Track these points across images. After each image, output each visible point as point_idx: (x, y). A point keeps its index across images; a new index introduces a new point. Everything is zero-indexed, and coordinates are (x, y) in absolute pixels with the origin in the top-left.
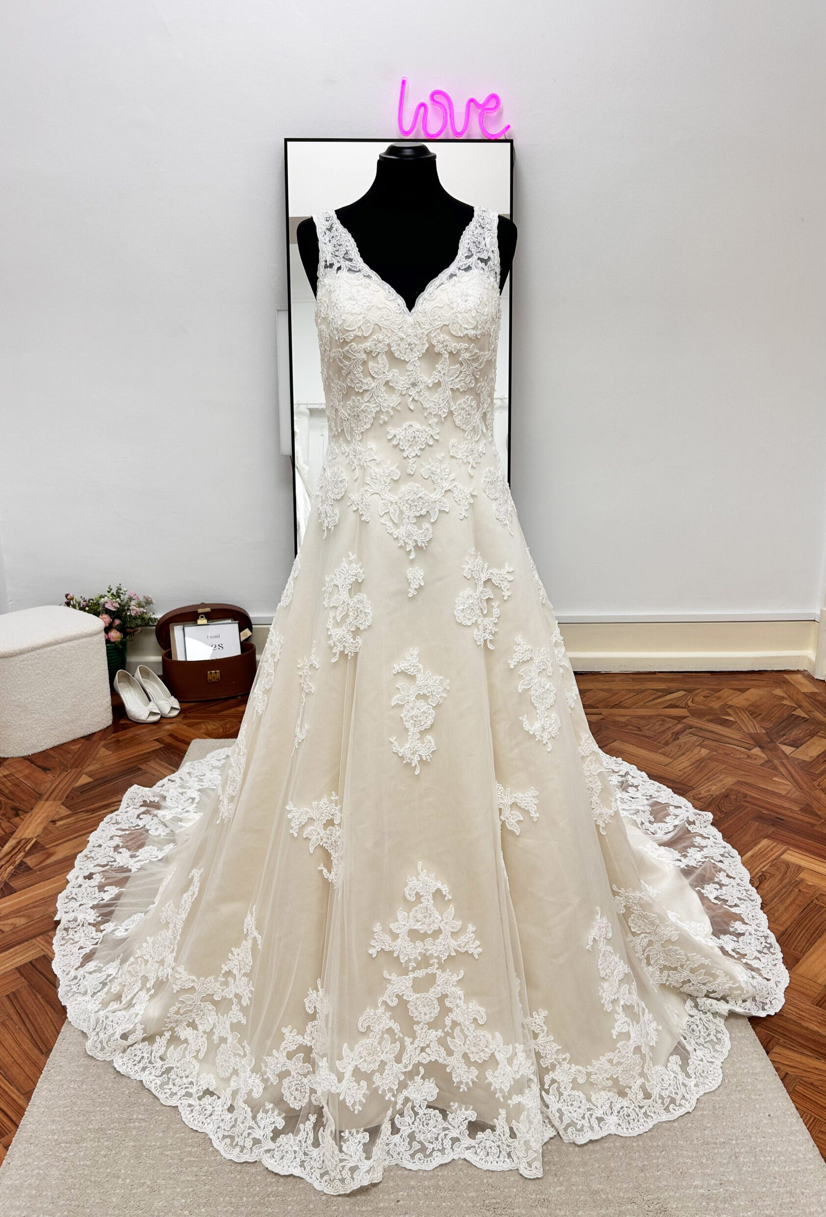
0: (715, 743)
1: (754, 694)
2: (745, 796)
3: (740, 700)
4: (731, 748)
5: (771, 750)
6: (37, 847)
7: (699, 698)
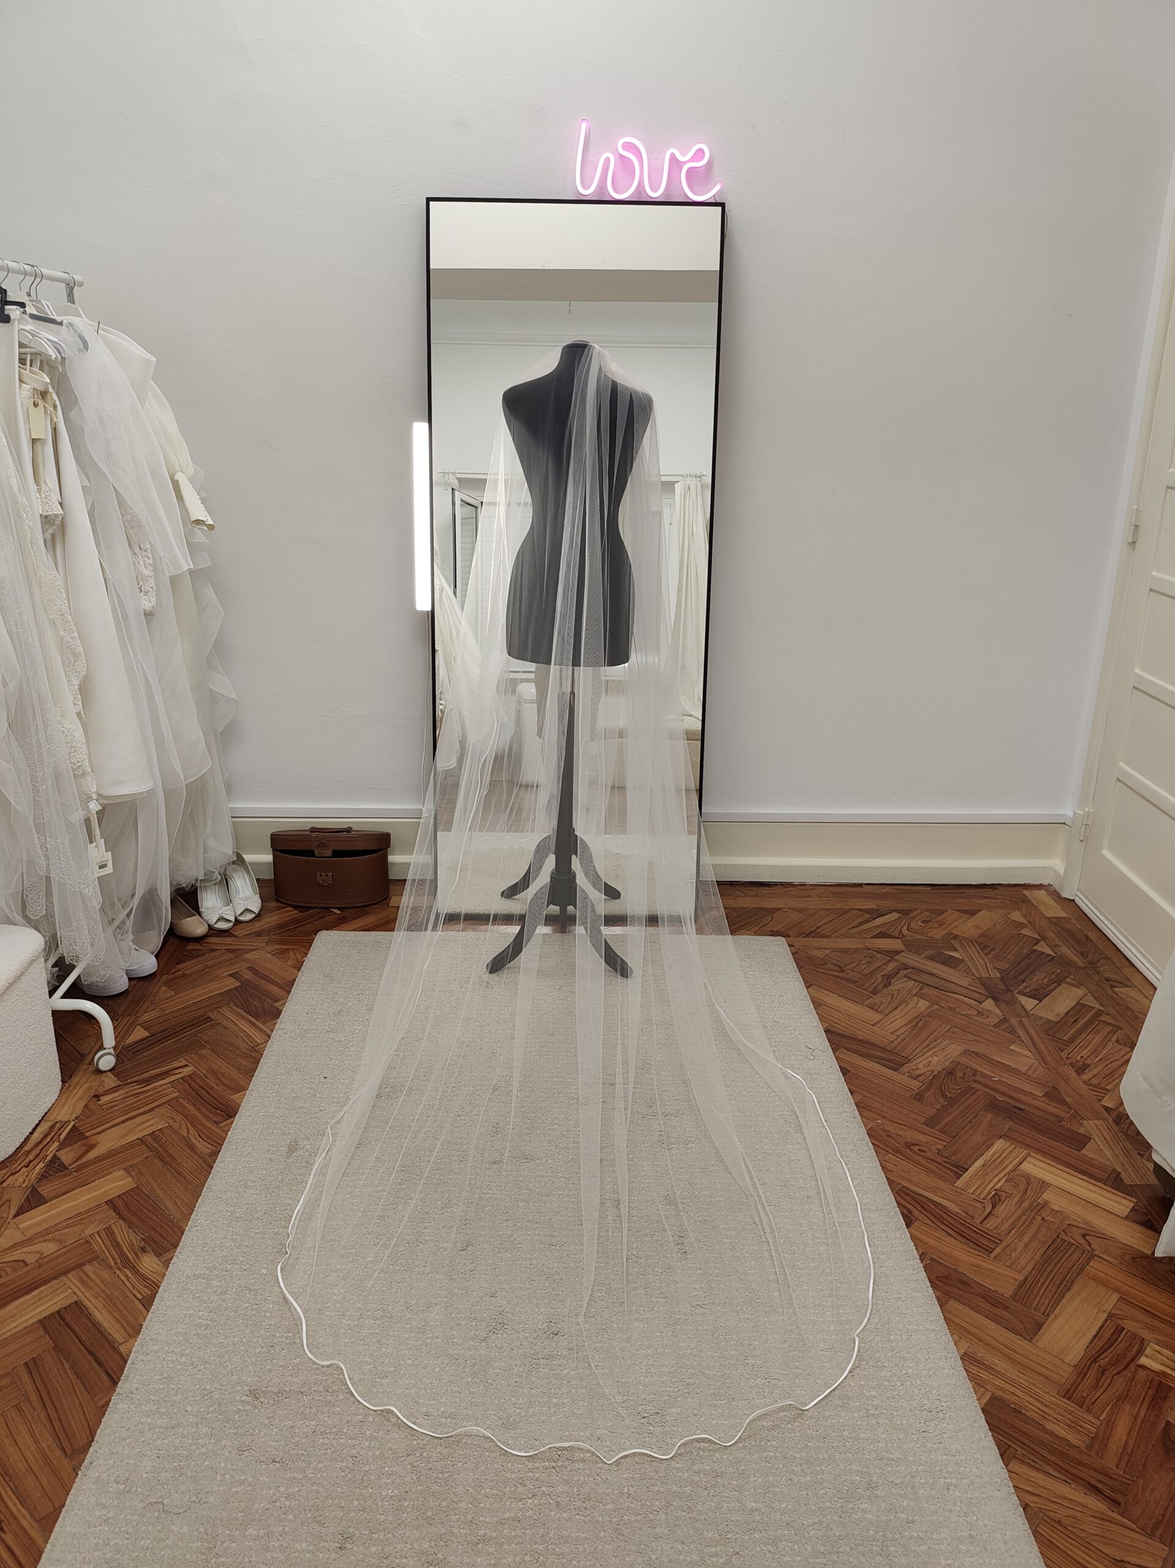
0: (935, 992)
1: (986, 919)
2: (975, 1073)
3: (968, 927)
4: (956, 999)
5: (1007, 1004)
6: (76, 1135)
7: (917, 924)
